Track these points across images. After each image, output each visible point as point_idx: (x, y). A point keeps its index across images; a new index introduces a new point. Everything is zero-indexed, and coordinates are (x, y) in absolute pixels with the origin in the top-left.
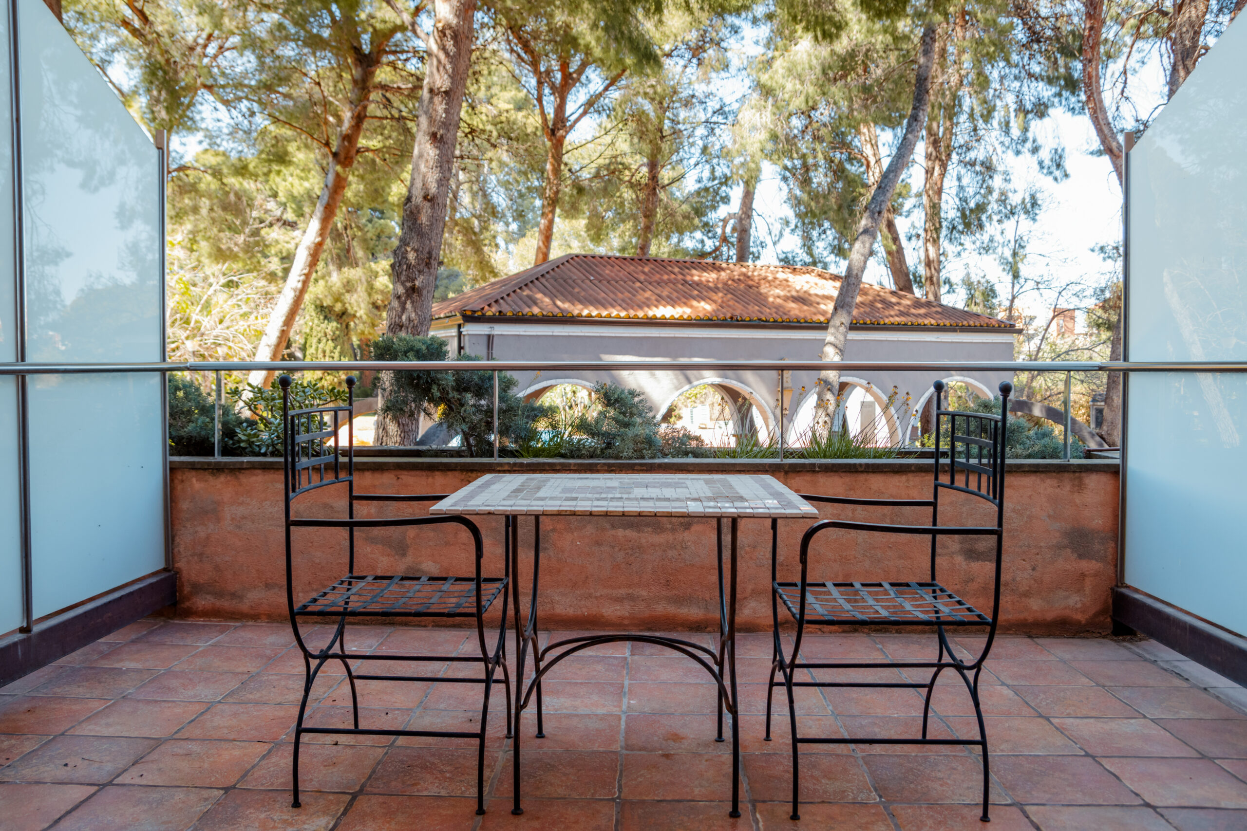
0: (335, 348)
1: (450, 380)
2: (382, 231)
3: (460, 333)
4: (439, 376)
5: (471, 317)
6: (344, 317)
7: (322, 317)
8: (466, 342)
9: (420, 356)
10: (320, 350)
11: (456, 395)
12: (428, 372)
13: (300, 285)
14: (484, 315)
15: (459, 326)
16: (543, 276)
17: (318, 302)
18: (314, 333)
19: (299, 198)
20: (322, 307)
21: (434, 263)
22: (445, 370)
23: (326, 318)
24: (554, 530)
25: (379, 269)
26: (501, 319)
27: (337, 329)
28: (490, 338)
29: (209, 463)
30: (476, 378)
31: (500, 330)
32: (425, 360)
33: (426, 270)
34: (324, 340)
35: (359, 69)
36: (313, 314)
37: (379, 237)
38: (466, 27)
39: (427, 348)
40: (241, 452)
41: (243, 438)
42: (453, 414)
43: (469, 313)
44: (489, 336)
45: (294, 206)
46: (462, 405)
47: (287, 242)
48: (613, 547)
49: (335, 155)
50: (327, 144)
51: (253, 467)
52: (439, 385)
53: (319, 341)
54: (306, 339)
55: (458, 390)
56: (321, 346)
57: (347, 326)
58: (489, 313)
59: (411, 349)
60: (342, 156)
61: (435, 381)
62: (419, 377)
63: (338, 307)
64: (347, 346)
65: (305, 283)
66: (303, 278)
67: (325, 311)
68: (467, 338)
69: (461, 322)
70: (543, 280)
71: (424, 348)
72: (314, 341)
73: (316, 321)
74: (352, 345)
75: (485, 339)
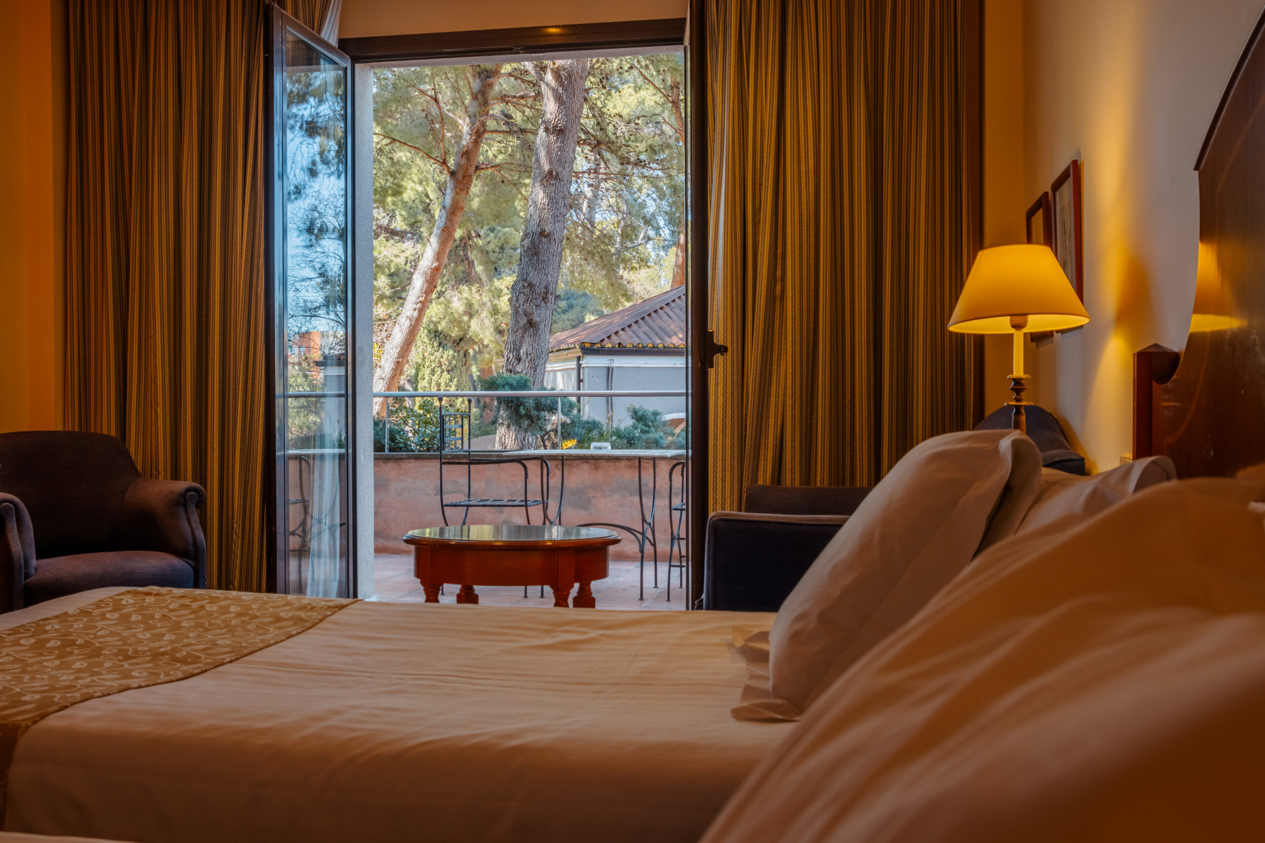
0: (451, 380)
1: (531, 403)
2: (506, 242)
3: (579, 366)
4: (525, 401)
5: (589, 350)
6: (462, 344)
7: (436, 344)
8: (585, 375)
9: (512, 388)
10: (434, 383)
11: (536, 413)
12: (518, 398)
13: (416, 314)
14: (603, 347)
15: (579, 358)
16: (667, 304)
17: (432, 326)
18: (427, 364)
19: (410, 204)
20: (436, 332)
21: (551, 298)
22: (529, 397)
23: (440, 344)
24: (594, 497)
25: (503, 287)
26: (621, 350)
27: (453, 357)
28: (609, 370)
29: (382, 455)
30: (549, 402)
31: (620, 362)
32: (517, 390)
33: (543, 304)
34: (439, 371)
35: (478, 81)
36: (426, 340)
37: (502, 248)
38: (580, 67)
39: (517, 383)
40: (400, 449)
41: (401, 441)
42: (534, 425)
43: (588, 346)
44: (608, 368)
45: (404, 213)
46: (539, 419)
47: (396, 256)
48: (631, 508)
49: (452, 174)
50: (444, 163)
51: (409, 458)
52: (525, 406)
53: (433, 372)
54: (418, 370)
55: (537, 410)
56: (435, 378)
57: (466, 354)
58: (609, 345)
59: (507, 384)
60: (460, 176)
61: (522, 404)
62: (512, 401)
63: (455, 333)
64: (465, 378)
65: (421, 311)
66: (419, 305)
67: (438, 336)
68: (586, 370)
69: (580, 354)
70: (667, 309)
71: (515, 383)
72: (427, 372)
73: (429, 349)
74: (471, 376)
75: (605, 371)
